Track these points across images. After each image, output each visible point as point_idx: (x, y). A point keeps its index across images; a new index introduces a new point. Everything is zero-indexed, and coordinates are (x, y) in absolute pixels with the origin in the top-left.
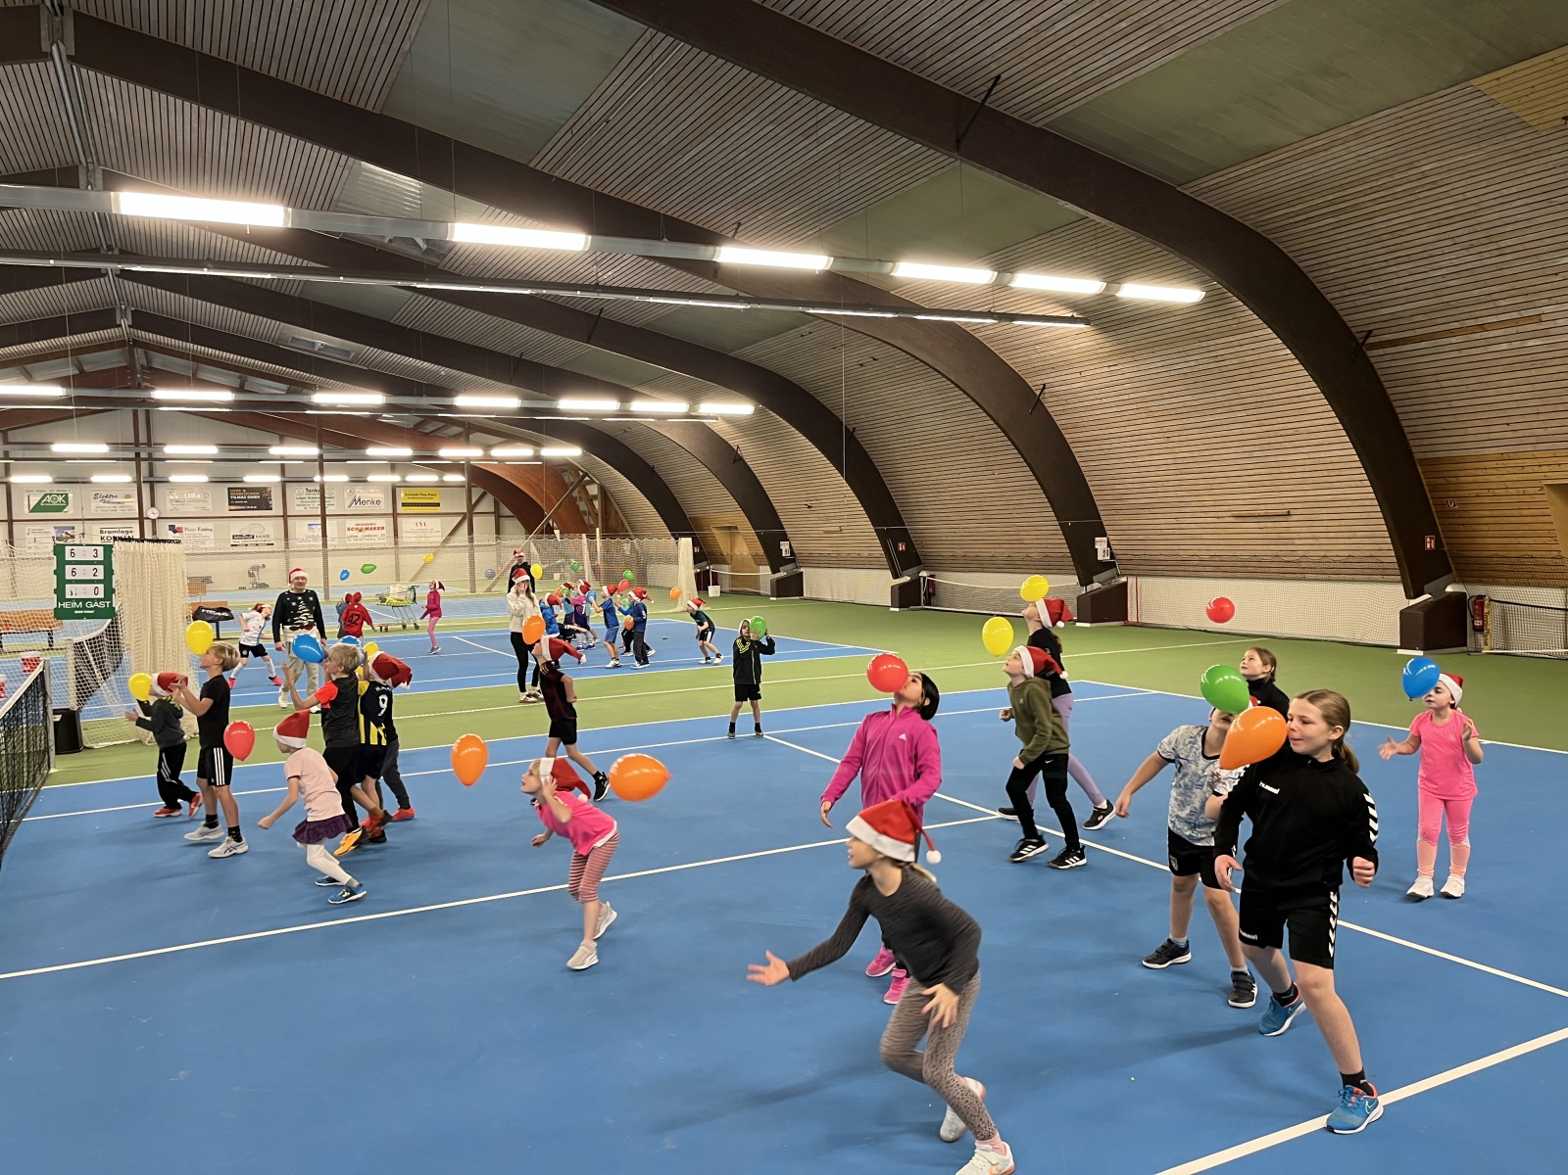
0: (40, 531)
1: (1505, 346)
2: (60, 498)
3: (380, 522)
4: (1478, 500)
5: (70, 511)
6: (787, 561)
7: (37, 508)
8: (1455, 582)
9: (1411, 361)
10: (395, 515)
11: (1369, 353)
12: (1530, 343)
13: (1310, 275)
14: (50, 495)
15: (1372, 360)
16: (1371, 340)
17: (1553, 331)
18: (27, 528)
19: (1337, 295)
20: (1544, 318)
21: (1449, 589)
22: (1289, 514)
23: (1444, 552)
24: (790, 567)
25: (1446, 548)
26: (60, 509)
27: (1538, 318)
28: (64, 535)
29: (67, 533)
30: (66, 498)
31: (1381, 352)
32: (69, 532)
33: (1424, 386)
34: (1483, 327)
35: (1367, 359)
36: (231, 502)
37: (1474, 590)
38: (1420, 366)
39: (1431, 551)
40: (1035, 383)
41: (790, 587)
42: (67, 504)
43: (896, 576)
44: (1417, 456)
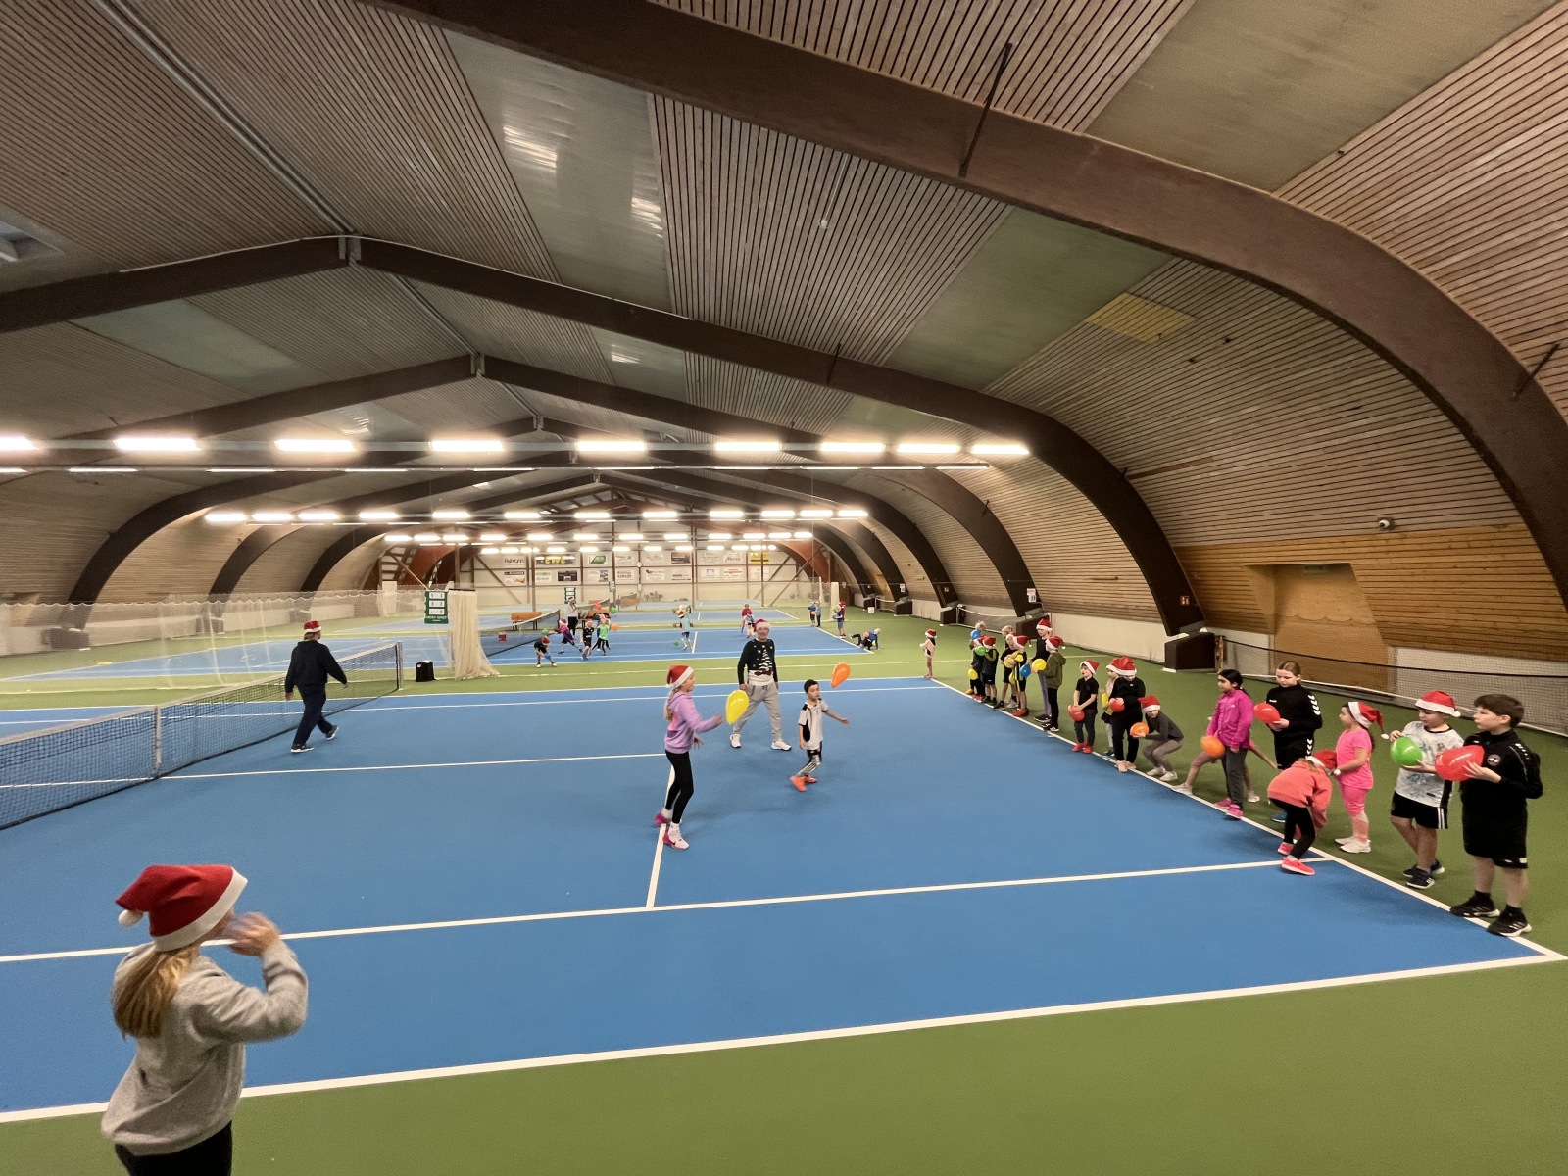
1: (1198, 477)
3: (740, 569)
4: (1210, 574)
6: (902, 595)
8: (1206, 626)
9: (1154, 486)
10: (747, 565)
11: (1131, 482)
12: (1212, 474)
13: (1082, 436)
15: (1134, 486)
16: (1128, 474)
17: (1223, 467)
19: (1100, 447)
20: (1214, 458)
21: (1204, 630)
22: (1117, 579)
23: (1197, 607)
24: (905, 598)
25: (1198, 604)
27: (1210, 459)
31: (1136, 481)
33: (1162, 502)
34: (1183, 465)
35: (1129, 485)
36: (673, 559)
37: (1217, 632)
38: (1159, 490)
39: (1185, 606)
40: (983, 499)
41: (906, 609)
43: (942, 606)
44: (1172, 545)
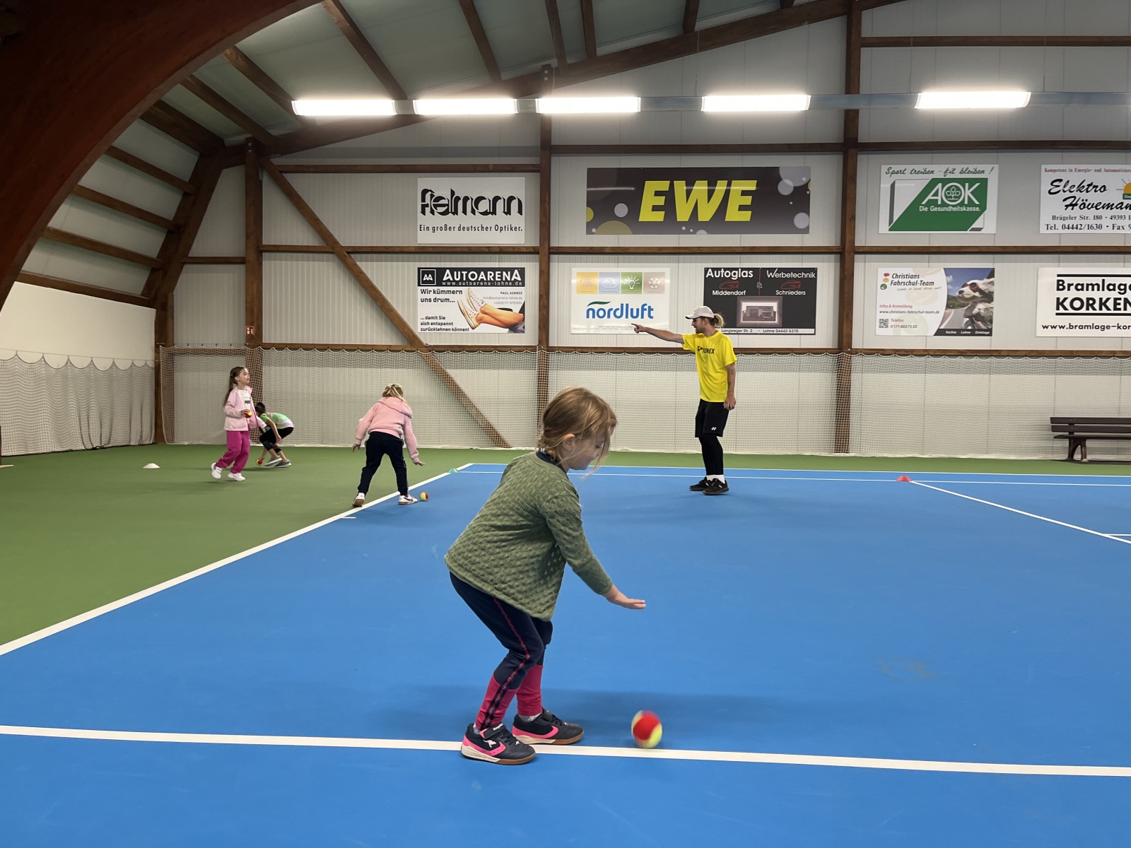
0: (911, 280)
2: (967, 193)
5: (988, 228)
7: (911, 219)
14: (944, 181)
18: (882, 271)
26: (964, 221)
28: (967, 290)
29: (974, 287)
30: (981, 193)
32: (981, 284)
42: (983, 207)
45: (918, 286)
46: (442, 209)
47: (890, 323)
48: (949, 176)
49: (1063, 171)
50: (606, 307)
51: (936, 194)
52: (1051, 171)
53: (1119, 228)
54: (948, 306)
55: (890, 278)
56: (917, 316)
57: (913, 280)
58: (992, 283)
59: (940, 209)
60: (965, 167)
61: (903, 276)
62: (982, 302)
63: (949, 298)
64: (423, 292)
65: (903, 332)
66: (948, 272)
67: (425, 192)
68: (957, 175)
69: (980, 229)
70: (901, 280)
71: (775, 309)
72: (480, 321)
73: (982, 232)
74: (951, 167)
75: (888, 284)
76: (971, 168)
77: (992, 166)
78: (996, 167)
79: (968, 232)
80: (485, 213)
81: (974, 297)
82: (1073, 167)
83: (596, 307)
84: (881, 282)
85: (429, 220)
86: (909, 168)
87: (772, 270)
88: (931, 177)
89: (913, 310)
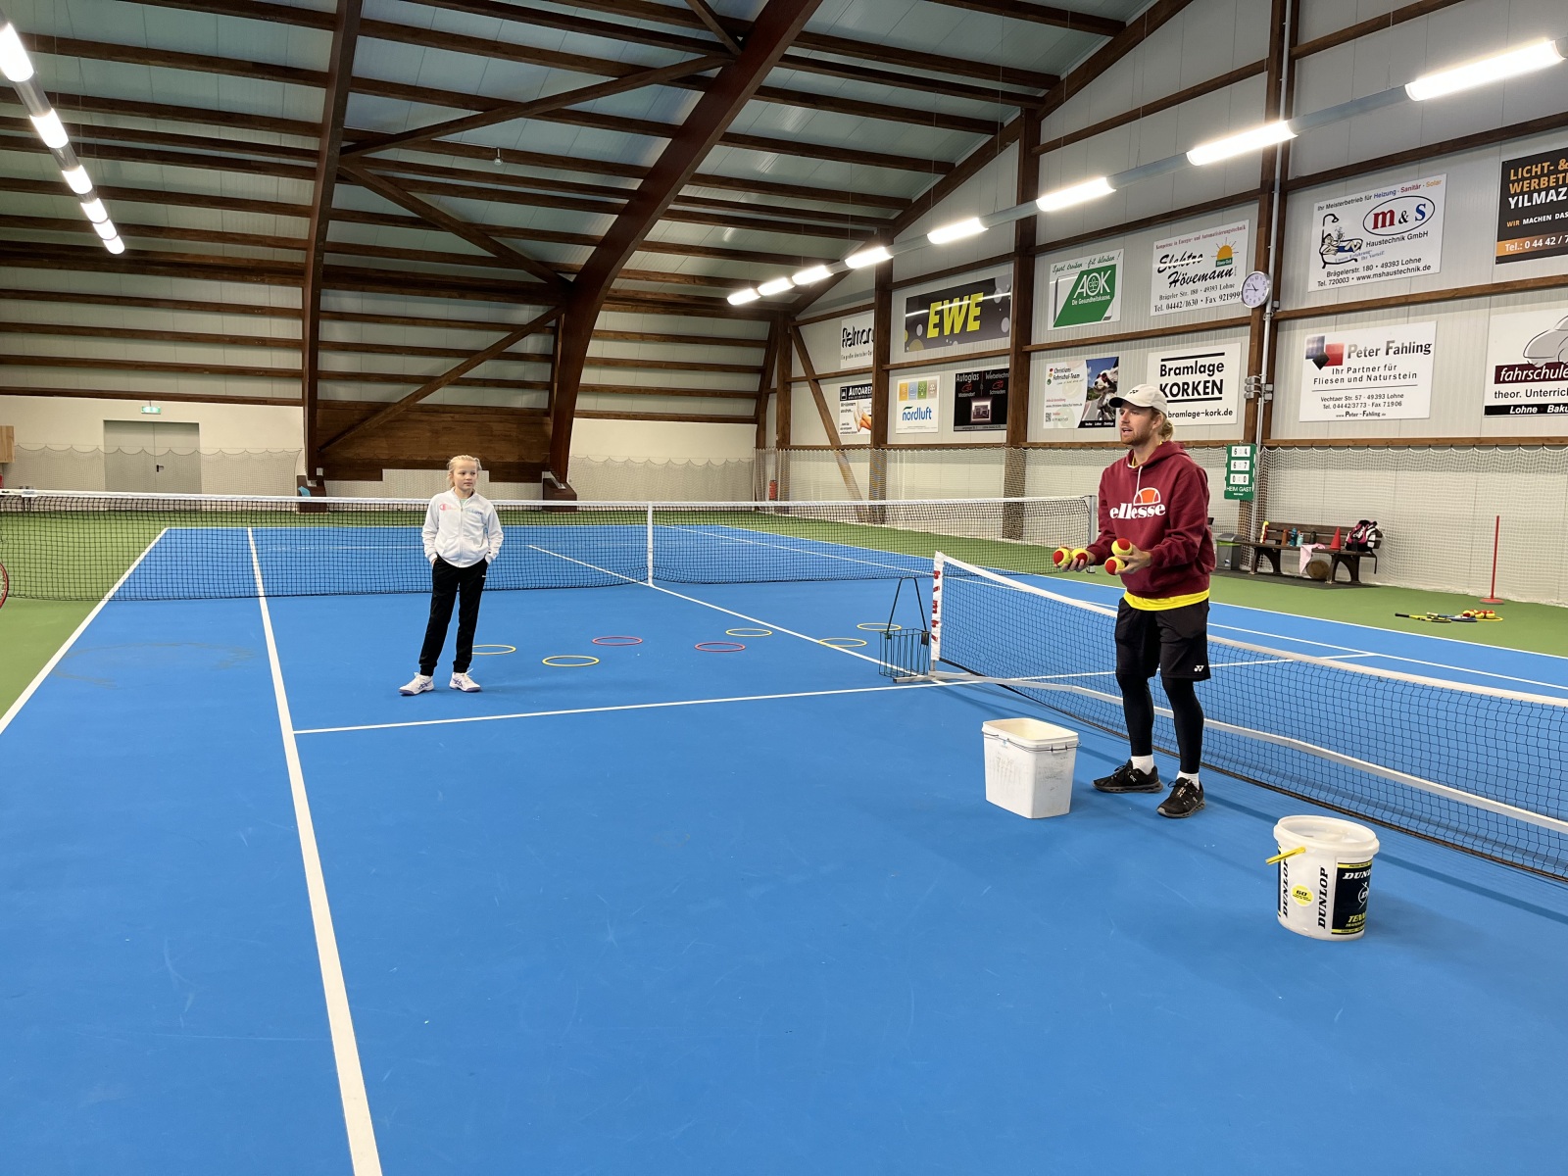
2: (1102, 282)
29: (1104, 377)
32: (1109, 373)
42: (1112, 295)
45: (1070, 379)
46: (849, 342)
47: (1053, 417)
48: (1092, 267)
49: (1170, 245)
50: (911, 411)
51: (1082, 288)
52: (1161, 247)
53: (1211, 302)
54: (1088, 398)
55: (1053, 372)
56: (1067, 409)
57: (1067, 374)
58: (1116, 372)
59: (1085, 301)
60: (1101, 255)
61: (1062, 371)
62: (1110, 392)
63: (1089, 390)
64: (842, 405)
65: (1060, 425)
66: (1089, 363)
67: (845, 329)
68: (1097, 265)
69: (1109, 318)
70: (1060, 374)
71: (989, 408)
72: (862, 426)
73: (1111, 320)
74: (1093, 257)
75: (1052, 379)
76: (1106, 255)
77: (1118, 251)
78: (1122, 250)
79: (1102, 322)
80: (865, 343)
81: (1105, 387)
82: (1176, 239)
83: (907, 411)
84: (1047, 378)
85: (846, 351)
86: (1067, 263)
87: (988, 372)
88: (1079, 270)
89: (1067, 403)
